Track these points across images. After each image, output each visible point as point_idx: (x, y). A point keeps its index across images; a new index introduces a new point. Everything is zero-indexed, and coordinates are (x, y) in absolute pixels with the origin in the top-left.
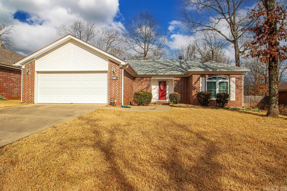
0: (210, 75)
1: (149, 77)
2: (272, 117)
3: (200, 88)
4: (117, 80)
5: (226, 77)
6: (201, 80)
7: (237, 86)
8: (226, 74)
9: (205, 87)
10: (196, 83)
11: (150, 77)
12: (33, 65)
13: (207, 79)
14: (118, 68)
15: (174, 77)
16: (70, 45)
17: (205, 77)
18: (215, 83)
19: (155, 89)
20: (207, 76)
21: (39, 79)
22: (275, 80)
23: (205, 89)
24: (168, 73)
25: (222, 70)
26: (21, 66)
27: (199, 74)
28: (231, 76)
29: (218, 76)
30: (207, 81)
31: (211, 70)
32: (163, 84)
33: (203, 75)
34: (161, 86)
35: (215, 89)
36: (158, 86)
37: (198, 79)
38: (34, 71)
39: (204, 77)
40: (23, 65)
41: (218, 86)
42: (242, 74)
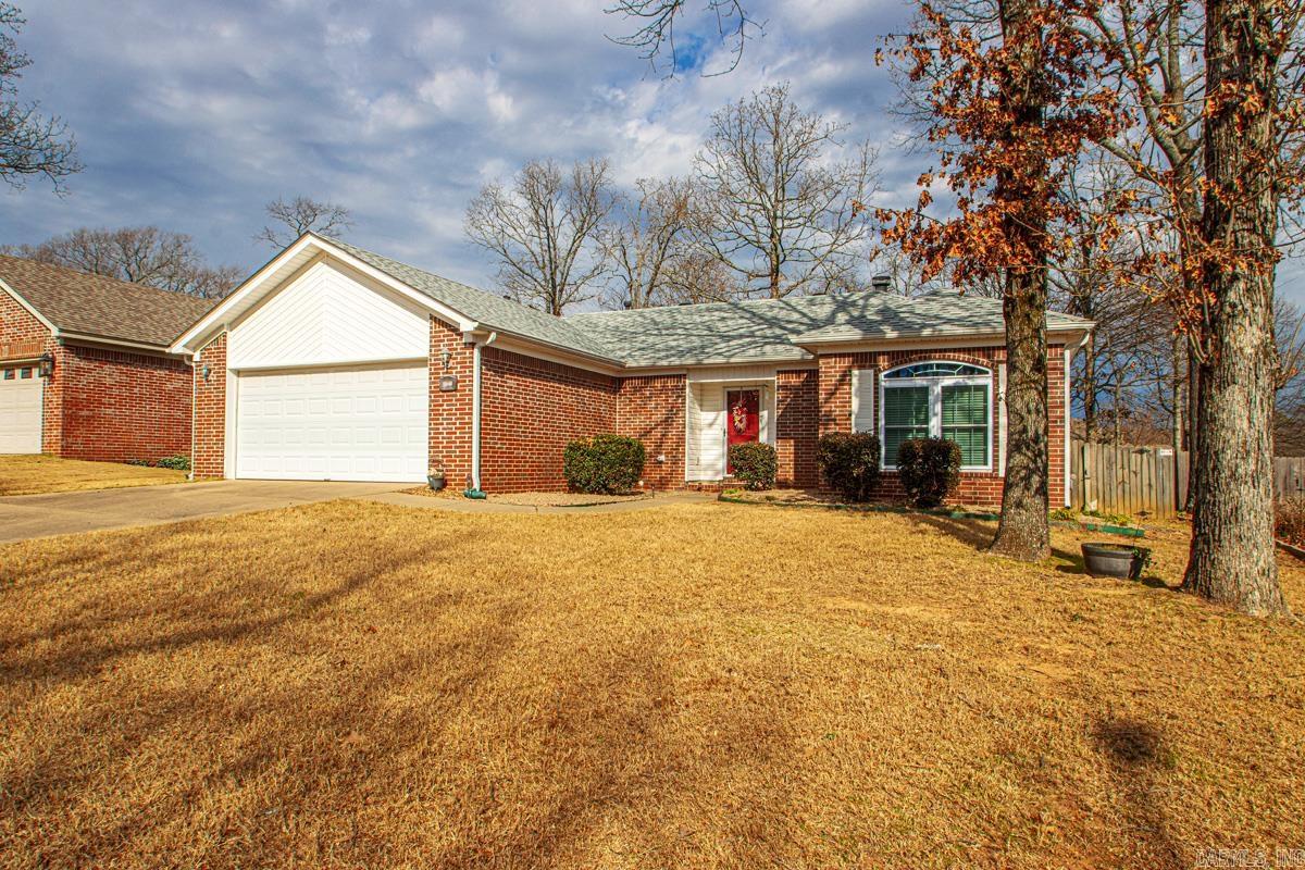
0: (896, 357)
1: (674, 376)
2: (1006, 554)
3: (853, 417)
4: (456, 390)
5: (977, 363)
6: (855, 381)
8: (979, 349)
9: (876, 412)
10: (832, 394)
11: (679, 374)
12: (221, 348)
13: (885, 376)
14: (458, 344)
15: (779, 372)
16: (320, 268)
17: (877, 366)
18: (925, 391)
19: (711, 425)
20: (883, 362)
21: (242, 399)
22: (1028, 370)
23: (876, 424)
24: (752, 355)
25: (948, 329)
26: (190, 352)
27: (849, 355)
29: (935, 358)
30: (884, 383)
31: (895, 334)
32: (744, 402)
34: (735, 412)
35: (926, 421)
36: (726, 412)
37: (845, 378)
38: (225, 368)
39: (871, 367)
40: (195, 349)
41: (938, 408)
42: (1062, 345)
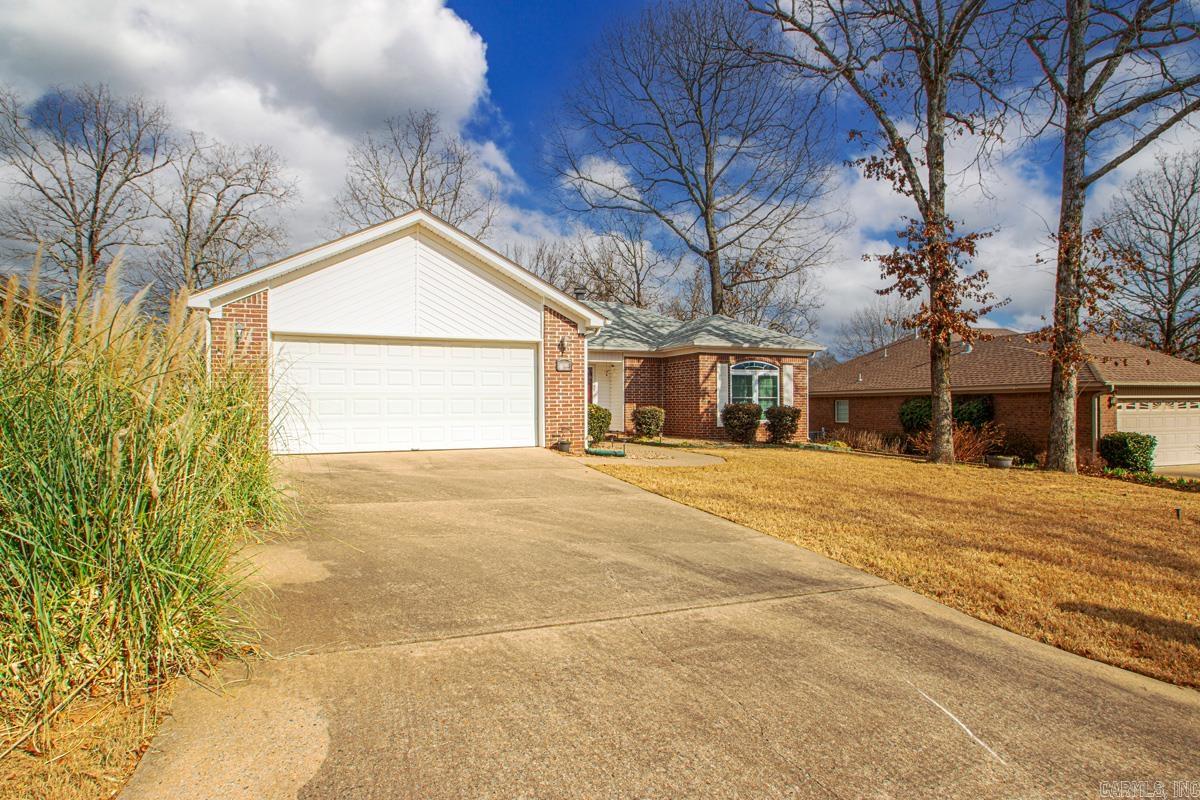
0: (739, 357)
3: (718, 392)
5: (774, 364)
6: (719, 370)
7: (797, 388)
8: (774, 356)
9: (729, 389)
10: (707, 377)
12: (259, 307)
13: (733, 368)
15: (625, 358)
16: (409, 245)
17: (729, 362)
18: (750, 378)
20: (732, 360)
23: (729, 396)
25: (769, 345)
26: (210, 307)
27: (715, 354)
28: (784, 360)
29: (755, 360)
30: (732, 372)
31: (746, 345)
33: (723, 357)
35: (751, 395)
37: (713, 368)
38: (266, 330)
39: (726, 362)
40: (216, 303)
41: (757, 387)
42: (806, 357)
